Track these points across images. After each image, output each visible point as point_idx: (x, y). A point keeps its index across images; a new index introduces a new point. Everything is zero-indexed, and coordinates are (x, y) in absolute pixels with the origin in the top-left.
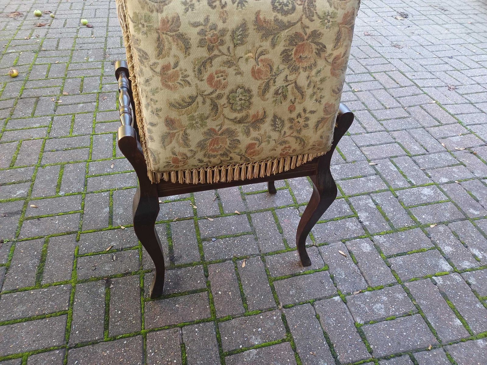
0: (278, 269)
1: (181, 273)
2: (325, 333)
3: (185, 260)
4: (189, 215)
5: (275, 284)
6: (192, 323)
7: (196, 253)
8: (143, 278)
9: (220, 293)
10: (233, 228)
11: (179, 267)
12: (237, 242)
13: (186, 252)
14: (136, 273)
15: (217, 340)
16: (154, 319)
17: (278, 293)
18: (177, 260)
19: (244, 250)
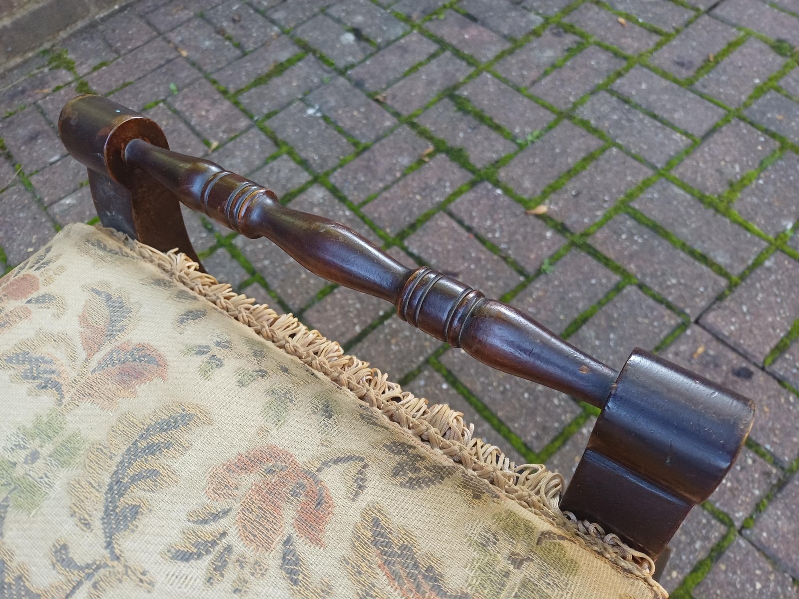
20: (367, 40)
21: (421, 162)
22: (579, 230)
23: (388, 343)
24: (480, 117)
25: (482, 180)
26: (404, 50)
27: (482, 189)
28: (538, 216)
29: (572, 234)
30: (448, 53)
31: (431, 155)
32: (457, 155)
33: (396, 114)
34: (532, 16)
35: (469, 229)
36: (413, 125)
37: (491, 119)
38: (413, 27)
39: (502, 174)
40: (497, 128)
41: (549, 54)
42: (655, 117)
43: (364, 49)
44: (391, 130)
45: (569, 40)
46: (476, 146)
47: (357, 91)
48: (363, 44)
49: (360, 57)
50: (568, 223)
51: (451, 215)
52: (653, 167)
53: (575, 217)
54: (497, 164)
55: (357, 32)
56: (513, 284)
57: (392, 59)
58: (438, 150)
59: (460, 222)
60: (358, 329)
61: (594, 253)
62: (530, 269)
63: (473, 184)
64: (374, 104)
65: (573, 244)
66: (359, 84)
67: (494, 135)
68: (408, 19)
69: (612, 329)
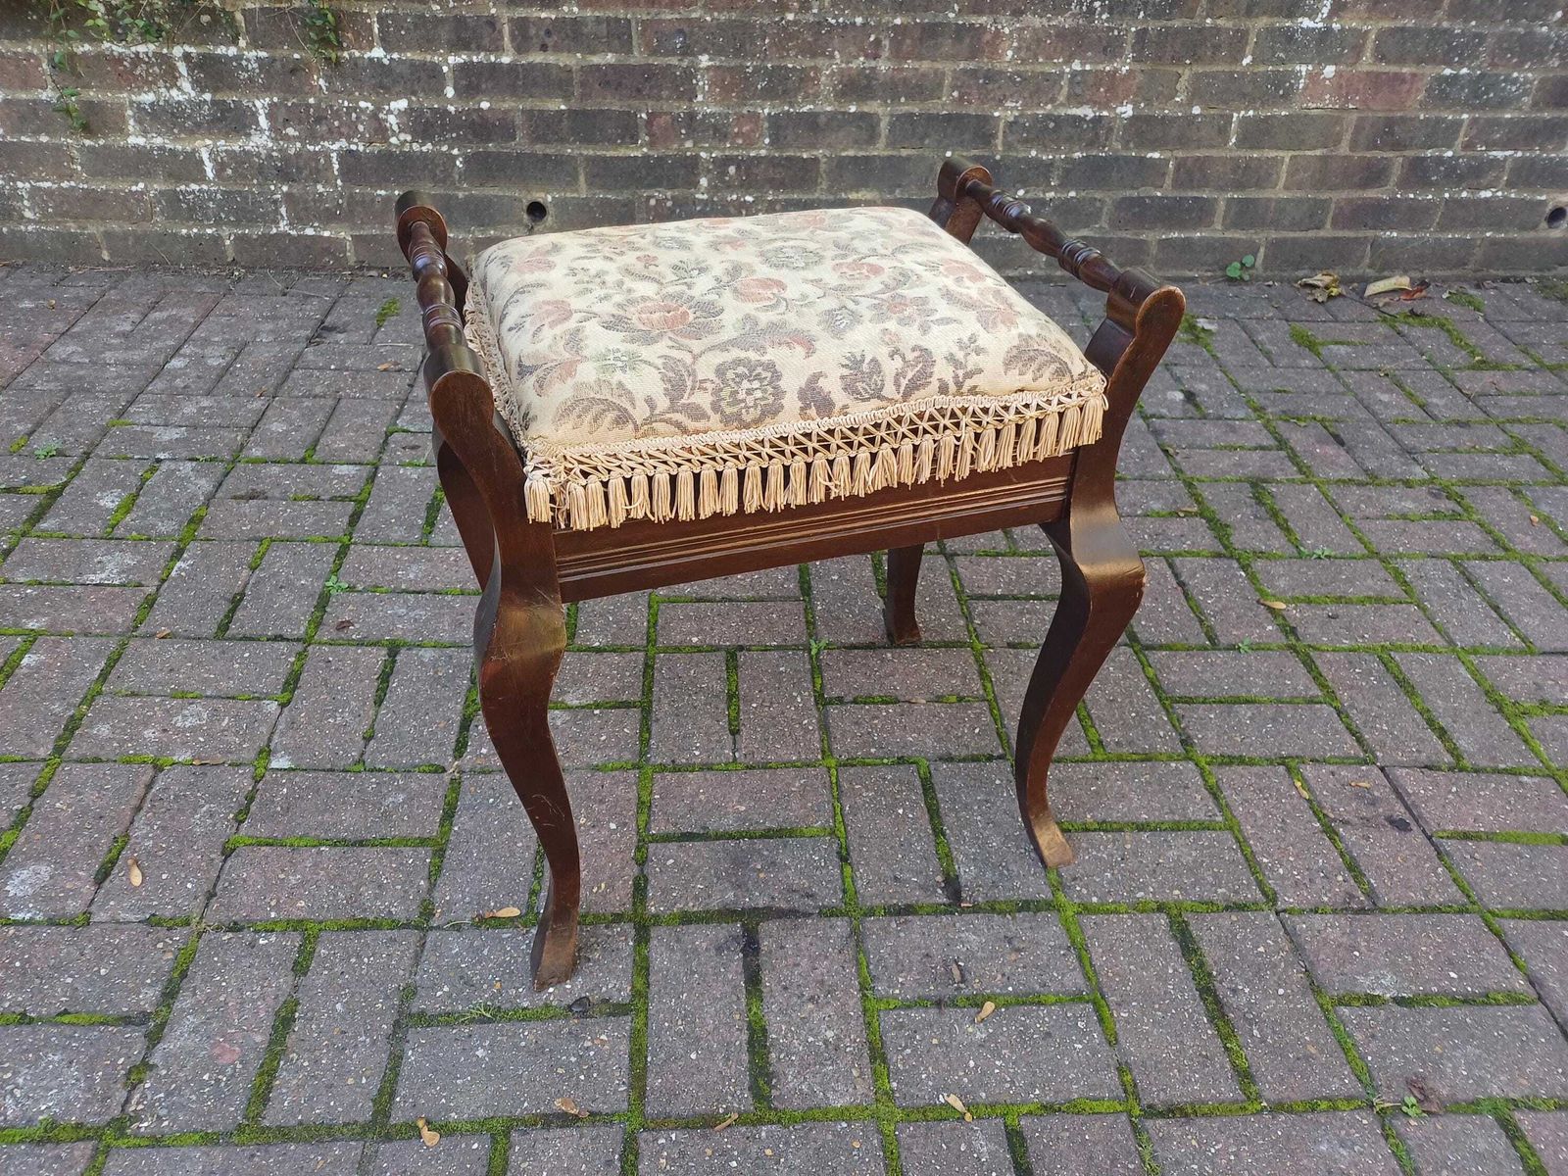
0: (396, 870)
1: (724, 891)
2: (379, 702)
3: (703, 937)
4: (662, 1141)
5: (432, 829)
6: (707, 767)
7: (660, 956)
8: (844, 891)
9: (613, 826)
10: (480, 1053)
11: (727, 914)
12: (491, 986)
13: (699, 964)
14: (871, 912)
15: (649, 731)
16: (805, 785)
17: (440, 804)
18: (735, 938)
19: (479, 950)
20: (1197, 406)
21: (1175, 514)
22: (1309, 640)
23: (1021, 613)
24: (1274, 514)
25: (1231, 557)
26: (1233, 430)
27: (1223, 563)
28: (1271, 610)
29: (1298, 640)
30: (1283, 453)
31: (1188, 514)
32: (1219, 528)
33: (1178, 470)
34: (1418, 469)
35: (1182, 584)
36: (1189, 485)
37: (1286, 521)
38: (1260, 417)
39: (1259, 564)
40: (1287, 530)
41: (1409, 505)
42: (1496, 609)
43: (1185, 411)
44: (1161, 479)
45: (1446, 505)
46: (1248, 530)
47: (1151, 438)
48: (1189, 406)
49: (1178, 414)
50: (1300, 631)
51: (1171, 566)
52: (1451, 642)
53: (1313, 630)
54: (1259, 554)
55: (1190, 396)
56: (1193, 642)
57: (1211, 431)
58: (1202, 515)
59: (1176, 576)
60: (999, 591)
61: (1309, 665)
62: (1223, 641)
63: (1219, 556)
64: (1160, 453)
65: (1292, 648)
66: (1157, 433)
67: (1278, 532)
68: (1259, 410)
69: (1274, 720)
